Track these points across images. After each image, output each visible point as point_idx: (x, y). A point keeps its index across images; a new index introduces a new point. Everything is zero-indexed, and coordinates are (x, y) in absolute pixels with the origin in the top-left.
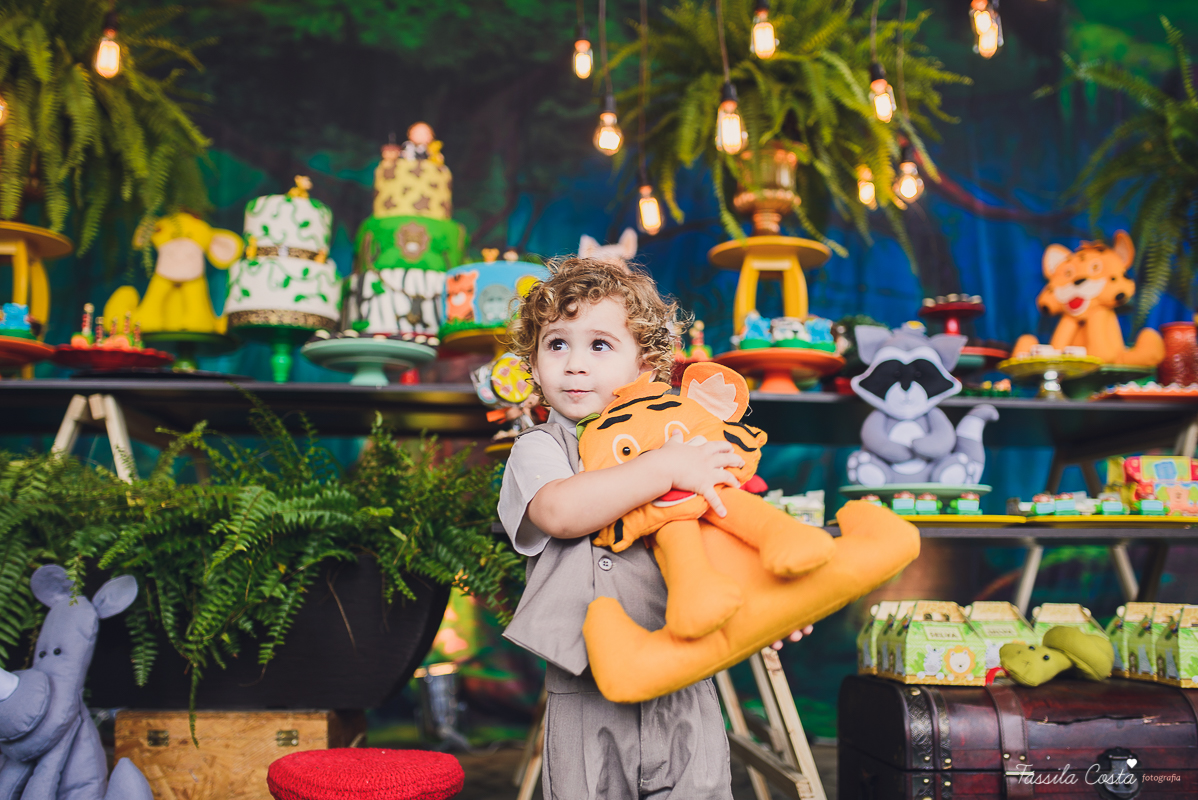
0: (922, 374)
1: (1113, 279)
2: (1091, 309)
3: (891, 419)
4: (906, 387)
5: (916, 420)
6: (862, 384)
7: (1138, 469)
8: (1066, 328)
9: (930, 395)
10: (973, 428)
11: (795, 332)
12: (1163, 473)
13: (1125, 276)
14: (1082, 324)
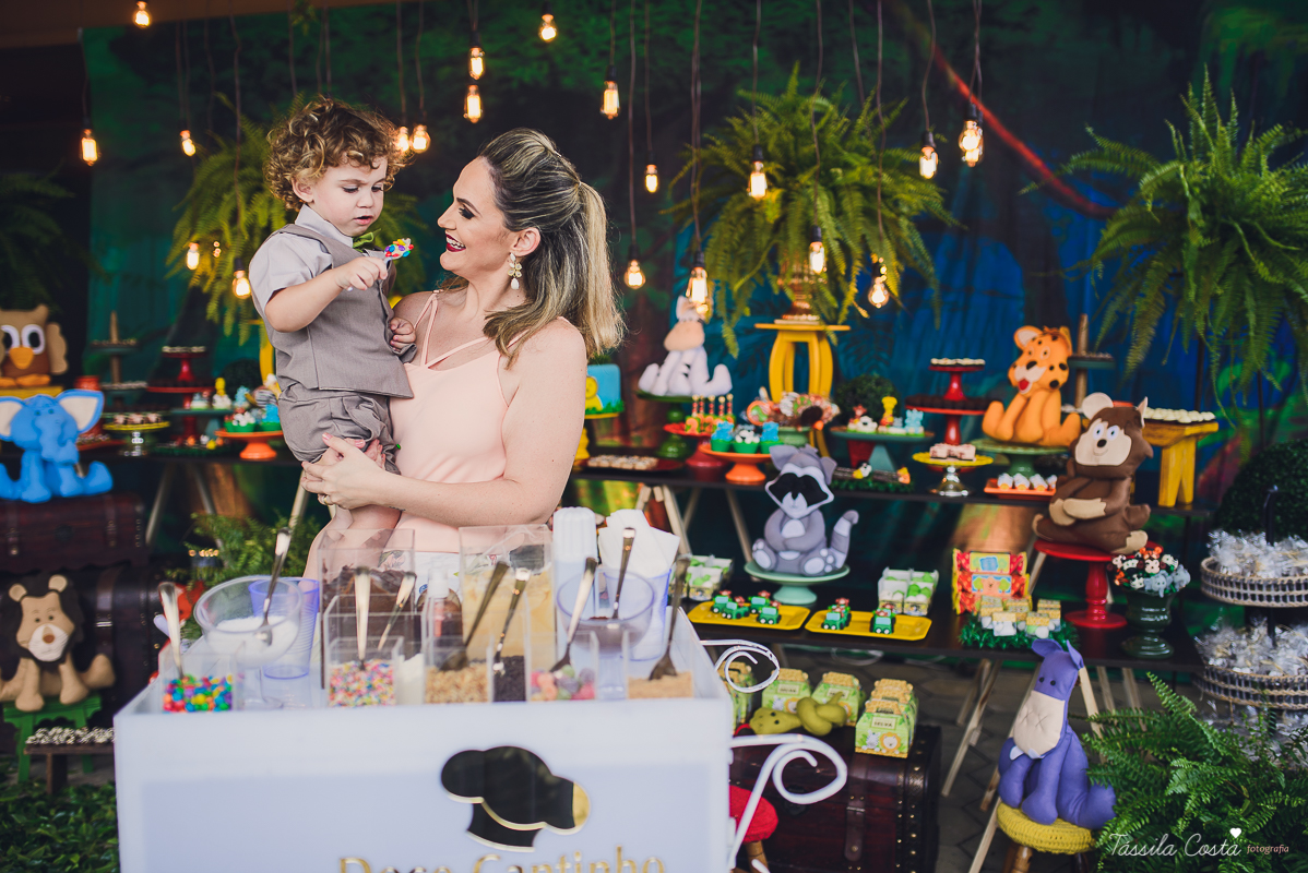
0: (807, 488)
2: (1035, 391)
3: (786, 517)
4: (794, 497)
5: (800, 519)
6: (770, 488)
7: (968, 562)
8: (1017, 403)
9: (809, 504)
10: (843, 528)
11: (744, 438)
12: (986, 565)
13: (1062, 367)
14: (1028, 400)
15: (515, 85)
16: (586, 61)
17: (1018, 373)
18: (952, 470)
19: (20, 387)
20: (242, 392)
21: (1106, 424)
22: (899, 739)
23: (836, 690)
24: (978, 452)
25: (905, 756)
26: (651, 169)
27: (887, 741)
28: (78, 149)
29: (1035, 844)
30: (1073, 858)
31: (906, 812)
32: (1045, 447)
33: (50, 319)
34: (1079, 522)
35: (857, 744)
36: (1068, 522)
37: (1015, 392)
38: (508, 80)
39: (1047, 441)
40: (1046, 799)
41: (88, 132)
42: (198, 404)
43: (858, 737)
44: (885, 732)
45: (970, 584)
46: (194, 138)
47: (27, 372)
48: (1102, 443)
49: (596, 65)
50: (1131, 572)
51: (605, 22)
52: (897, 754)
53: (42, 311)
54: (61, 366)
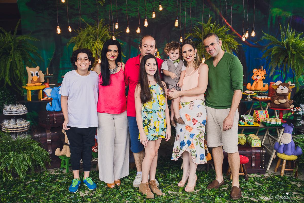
1: (262, 76)
2: (259, 80)
7: (258, 112)
8: (255, 83)
12: (261, 113)
13: (264, 76)
14: (257, 82)
15: (130, 17)
16: (146, 12)
17: (254, 77)
18: (249, 96)
19: (35, 86)
21: (283, 86)
22: (260, 144)
23: (241, 137)
24: (254, 93)
25: (261, 147)
26: (181, 37)
27: (257, 145)
28: (56, 31)
29: (287, 159)
30: (293, 161)
31: (262, 157)
32: (261, 91)
33: (40, 70)
34: (281, 103)
35: (252, 145)
36: (279, 104)
37: (254, 81)
38: (129, 16)
39: (262, 90)
40: (289, 151)
41: (58, 27)
43: (252, 144)
44: (257, 143)
45: (259, 116)
47: (37, 82)
48: (282, 90)
49: (149, 13)
50: (295, 111)
51: (151, 5)
52: (259, 147)
53: (38, 68)
54: (43, 80)
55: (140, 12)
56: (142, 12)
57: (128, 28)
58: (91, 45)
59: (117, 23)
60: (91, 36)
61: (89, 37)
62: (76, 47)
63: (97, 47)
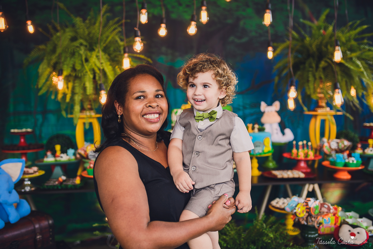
20: (71, 151)
26: (270, 49)
42: (49, 159)
46: (32, 24)
55: (169, 7)
56: (173, 7)
57: (163, 26)
58: (82, 61)
59: (144, 11)
60: (81, 41)
61: (76, 44)
62: (45, 66)
63: (95, 65)
